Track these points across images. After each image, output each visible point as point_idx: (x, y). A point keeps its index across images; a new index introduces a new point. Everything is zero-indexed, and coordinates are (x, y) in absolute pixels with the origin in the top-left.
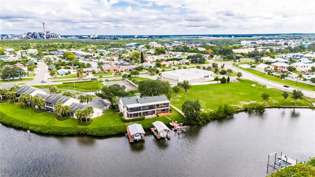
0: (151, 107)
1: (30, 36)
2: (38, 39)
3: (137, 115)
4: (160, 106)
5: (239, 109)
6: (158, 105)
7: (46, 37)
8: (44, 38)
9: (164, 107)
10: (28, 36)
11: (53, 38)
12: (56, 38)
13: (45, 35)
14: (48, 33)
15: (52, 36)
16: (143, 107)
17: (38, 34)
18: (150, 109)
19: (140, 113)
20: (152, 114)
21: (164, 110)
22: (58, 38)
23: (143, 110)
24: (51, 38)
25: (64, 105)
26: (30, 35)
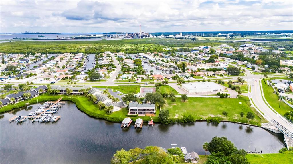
0: (144, 110)
1: (130, 36)
2: (135, 38)
3: (135, 113)
4: (149, 110)
5: (201, 119)
6: (148, 110)
7: (141, 36)
8: (139, 37)
9: (151, 111)
10: (129, 36)
11: (146, 37)
12: (148, 37)
13: (141, 35)
14: (143, 33)
15: (145, 35)
16: (138, 109)
17: (136, 34)
18: (143, 111)
19: (136, 113)
20: (143, 114)
21: (151, 113)
22: (149, 37)
23: (138, 111)
24: (145, 37)
25: (103, 103)
26: (130, 34)
